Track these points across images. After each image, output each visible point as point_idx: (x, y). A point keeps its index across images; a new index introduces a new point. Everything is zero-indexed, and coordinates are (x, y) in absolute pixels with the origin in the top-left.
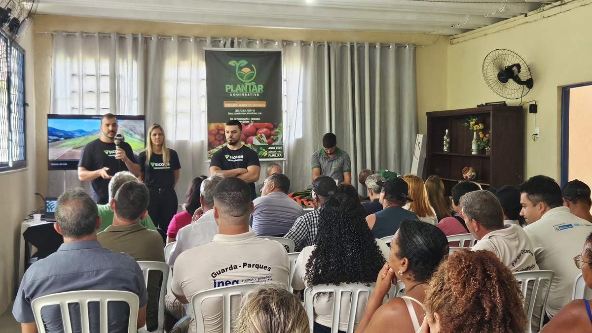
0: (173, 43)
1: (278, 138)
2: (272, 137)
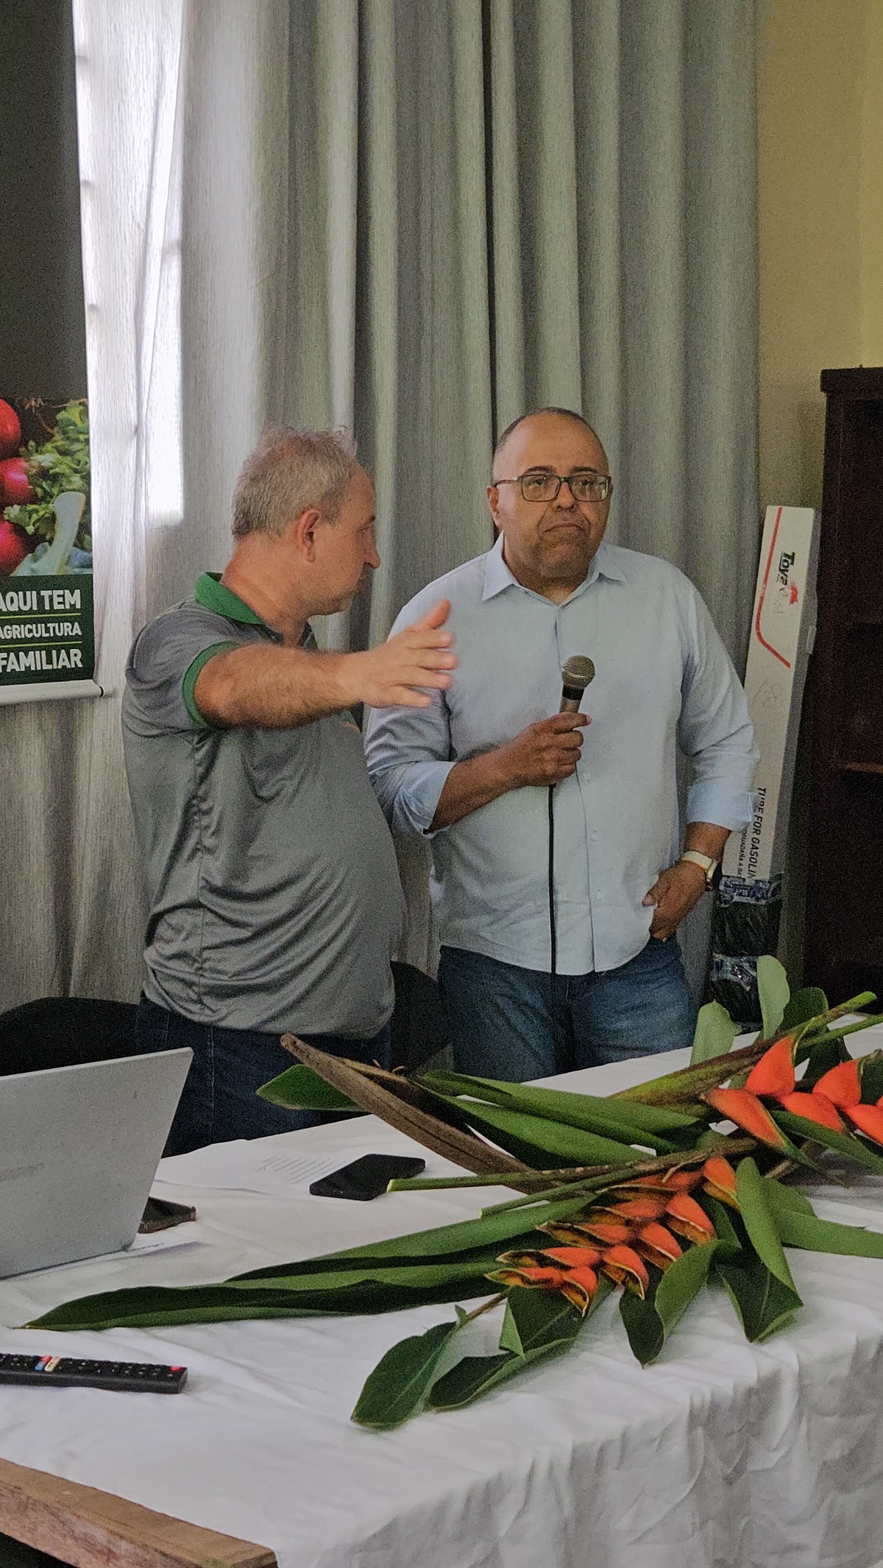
1: (53, 518)
2: (13, 512)
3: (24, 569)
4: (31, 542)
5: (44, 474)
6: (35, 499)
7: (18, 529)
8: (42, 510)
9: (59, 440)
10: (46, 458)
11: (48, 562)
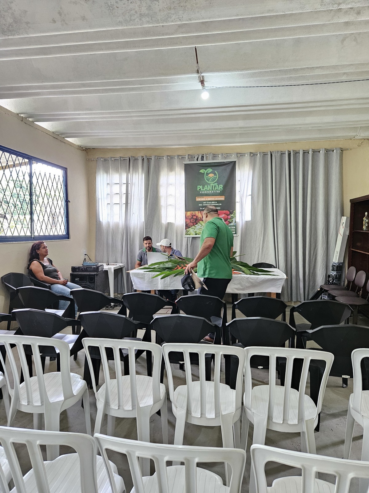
0: (165, 161)
1: (233, 221)
2: (228, 220)
3: (229, 225)
4: (230, 223)
5: (232, 217)
6: (231, 219)
7: (229, 221)
8: (231, 220)
9: (233, 214)
10: (232, 215)
11: (232, 224)
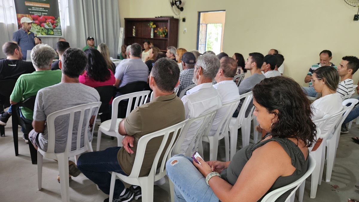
1: (58, 25)
7: (55, 25)
9: (58, 20)
